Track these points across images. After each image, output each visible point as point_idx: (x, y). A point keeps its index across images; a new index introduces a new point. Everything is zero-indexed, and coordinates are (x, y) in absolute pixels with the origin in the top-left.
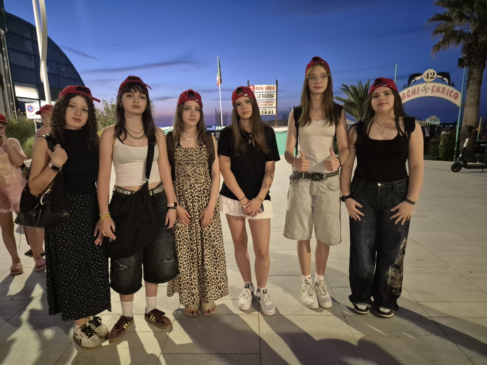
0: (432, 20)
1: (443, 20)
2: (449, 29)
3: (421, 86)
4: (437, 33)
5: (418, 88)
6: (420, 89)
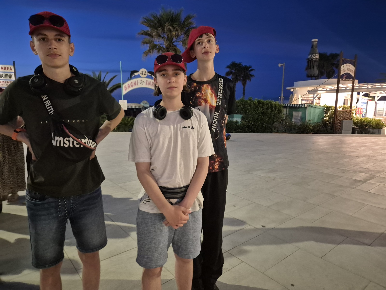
0: (141, 34)
1: (147, 35)
2: (151, 42)
3: (139, 80)
4: (144, 44)
5: (137, 81)
6: (138, 81)
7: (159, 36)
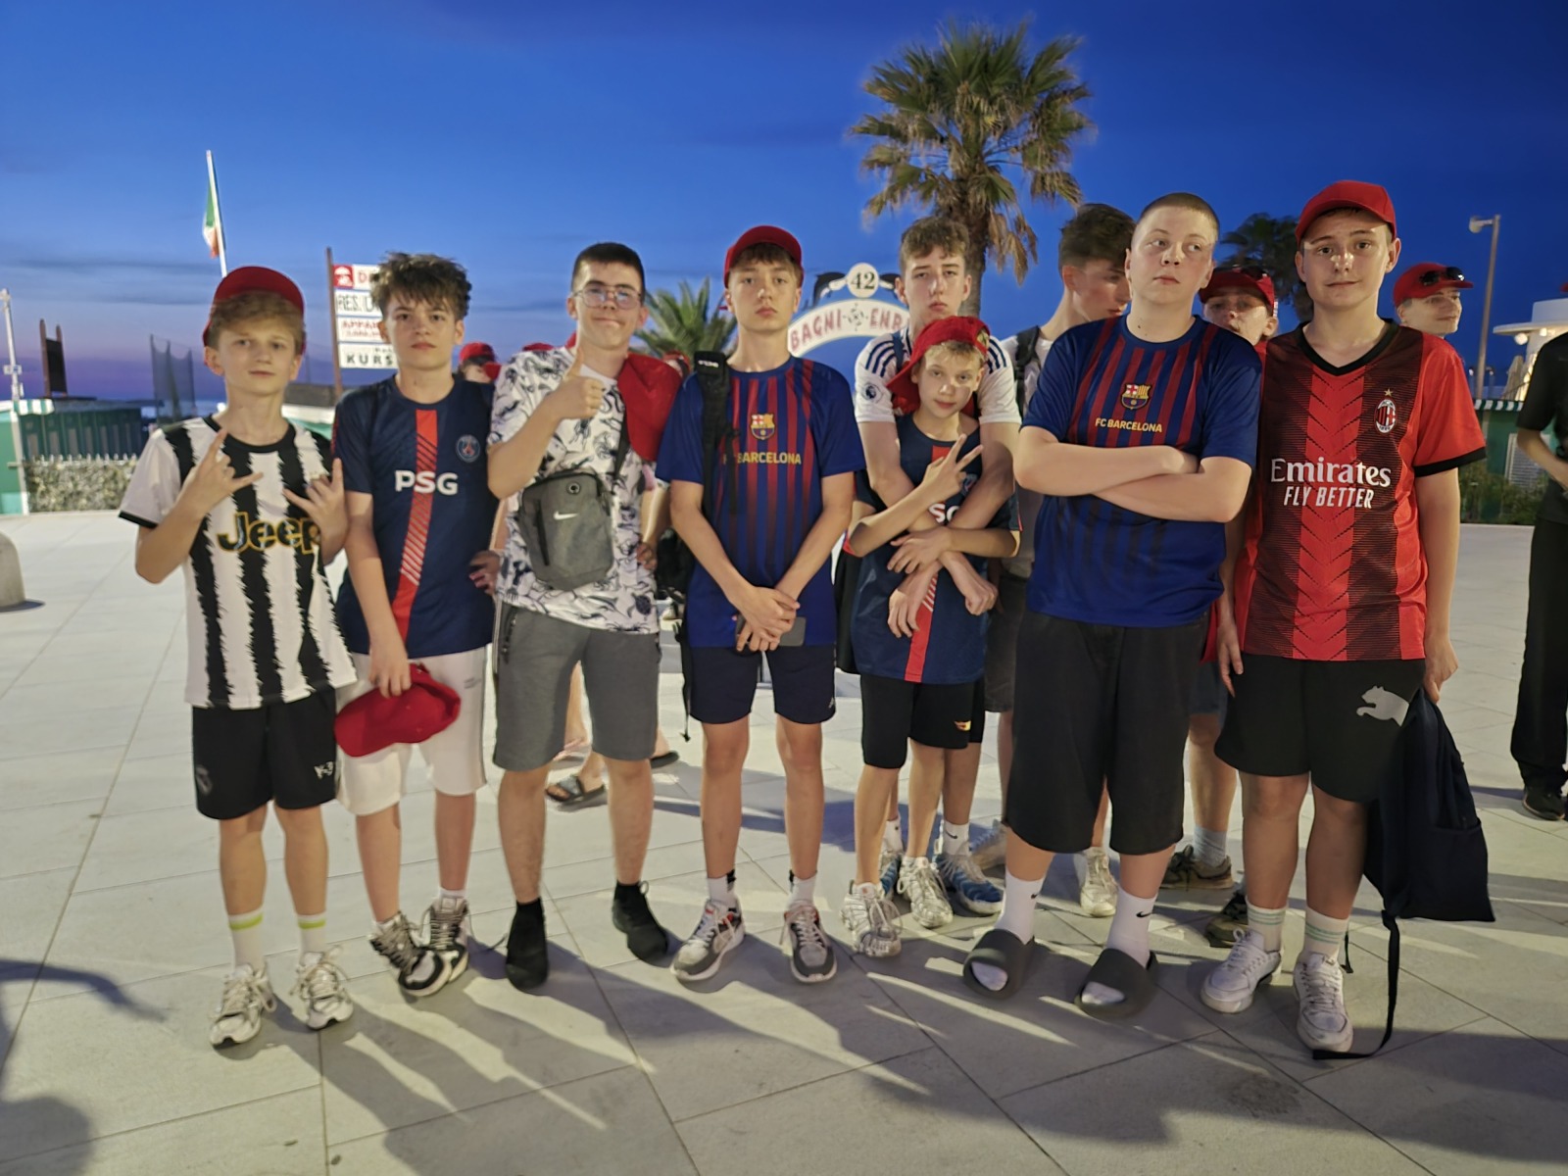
3: (845, 306)
5: (839, 312)
6: (842, 314)
7: (930, 134)
